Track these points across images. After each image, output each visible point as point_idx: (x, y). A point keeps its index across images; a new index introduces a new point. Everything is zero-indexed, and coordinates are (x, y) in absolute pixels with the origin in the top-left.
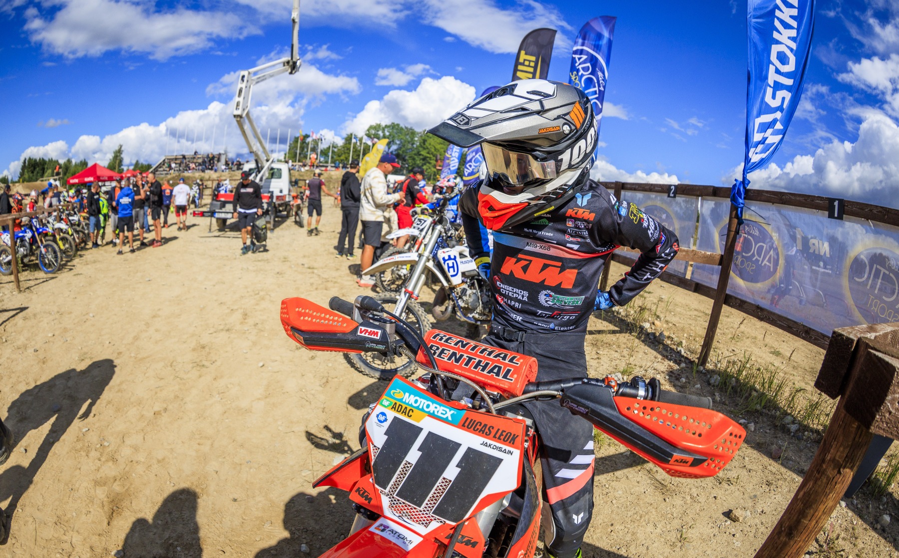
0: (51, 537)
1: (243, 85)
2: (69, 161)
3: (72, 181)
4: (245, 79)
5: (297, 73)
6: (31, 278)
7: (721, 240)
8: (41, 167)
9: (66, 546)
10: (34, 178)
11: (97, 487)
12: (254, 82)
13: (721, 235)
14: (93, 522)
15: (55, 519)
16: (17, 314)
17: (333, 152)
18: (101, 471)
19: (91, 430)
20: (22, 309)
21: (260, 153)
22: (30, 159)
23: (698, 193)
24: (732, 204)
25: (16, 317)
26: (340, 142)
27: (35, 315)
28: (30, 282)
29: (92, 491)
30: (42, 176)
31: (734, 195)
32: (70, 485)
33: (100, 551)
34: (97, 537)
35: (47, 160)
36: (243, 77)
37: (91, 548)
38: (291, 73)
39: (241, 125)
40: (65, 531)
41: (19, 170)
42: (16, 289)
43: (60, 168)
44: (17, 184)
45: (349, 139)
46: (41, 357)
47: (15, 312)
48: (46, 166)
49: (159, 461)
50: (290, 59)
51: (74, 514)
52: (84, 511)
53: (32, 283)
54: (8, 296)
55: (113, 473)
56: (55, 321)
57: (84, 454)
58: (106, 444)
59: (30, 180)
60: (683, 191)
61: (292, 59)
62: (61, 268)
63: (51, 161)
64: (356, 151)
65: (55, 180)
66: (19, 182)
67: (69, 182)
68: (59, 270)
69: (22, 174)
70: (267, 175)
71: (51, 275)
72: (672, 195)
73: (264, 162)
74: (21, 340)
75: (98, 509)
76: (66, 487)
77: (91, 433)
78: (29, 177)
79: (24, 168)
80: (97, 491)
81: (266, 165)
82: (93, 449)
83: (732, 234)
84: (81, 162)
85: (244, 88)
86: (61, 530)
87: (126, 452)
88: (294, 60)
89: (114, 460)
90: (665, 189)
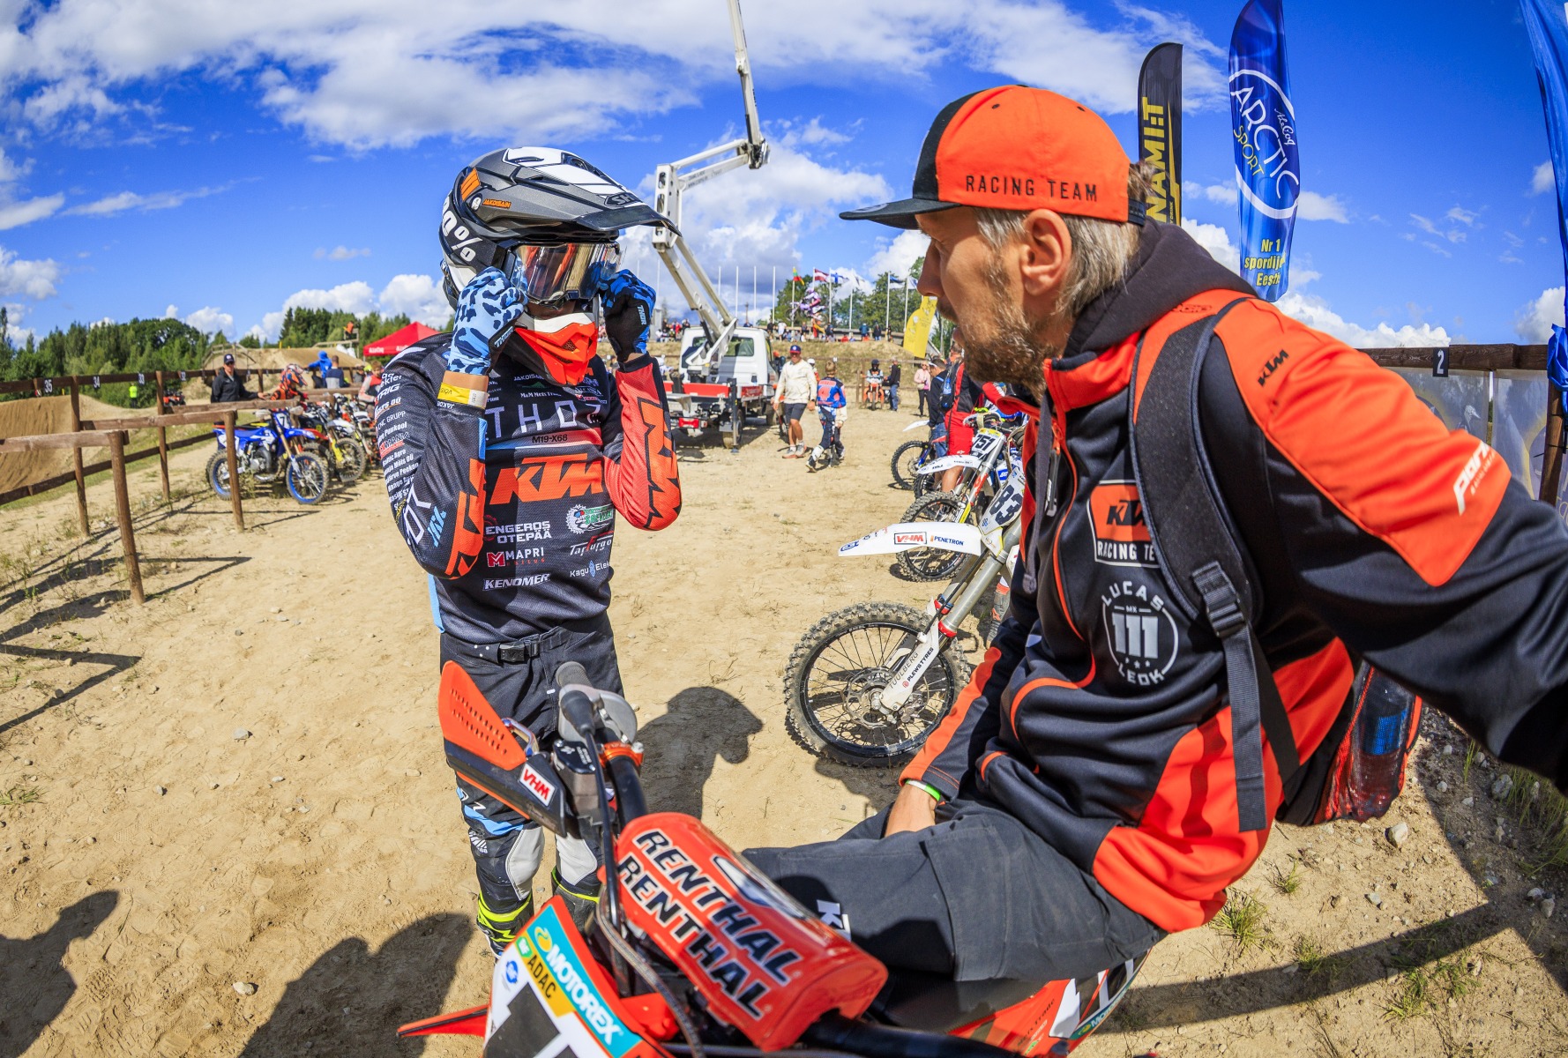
0: (149, 931)
1: (665, 191)
2: (374, 316)
3: (372, 351)
4: (667, 179)
5: (763, 167)
6: (271, 509)
7: (1534, 467)
8: (321, 324)
9: (168, 953)
10: (308, 340)
11: (258, 876)
12: (685, 185)
13: (1534, 456)
14: (227, 929)
15: (169, 907)
16: (226, 567)
17: (856, 307)
18: (276, 851)
19: (287, 781)
20: (239, 560)
21: (709, 310)
22: (299, 309)
23: (1487, 363)
24: (1551, 383)
25: (224, 571)
26: (868, 289)
27: (258, 573)
28: (268, 515)
29: (247, 881)
30: (324, 338)
31: (1553, 362)
32: (215, 862)
33: (218, 975)
34: (223, 953)
35: (332, 312)
36: (662, 176)
37: (205, 967)
38: (753, 167)
39: (669, 263)
40: (176, 929)
41: (281, 326)
42: (236, 526)
43: (359, 326)
44: (273, 350)
45: (882, 283)
46: (245, 645)
47: (224, 563)
48: (331, 323)
49: (381, 857)
50: (747, 141)
51: (202, 908)
52: (221, 908)
53: (271, 517)
54: (218, 535)
55: (294, 861)
56: (291, 587)
57: (259, 817)
58: (302, 809)
59: (300, 344)
60: (1460, 362)
61: (751, 141)
62: (329, 496)
63: (340, 314)
64: (897, 305)
65: (346, 346)
66: (276, 346)
67: (367, 352)
68: (324, 500)
69: (285, 334)
70: (725, 349)
71: (308, 507)
72: (1440, 371)
73: (720, 326)
74: (220, 611)
75: (245, 911)
76: (208, 863)
77: (285, 785)
78: (298, 338)
79: (288, 323)
80: (255, 883)
81: (724, 332)
82: (278, 814)
83: (1554, 451)
84: (397, 318)
85: (666, 195)
86: (171, 926)
87: (332, 829)
88: (755, 143)
89: (305, 838)
90: (1426, 358)
